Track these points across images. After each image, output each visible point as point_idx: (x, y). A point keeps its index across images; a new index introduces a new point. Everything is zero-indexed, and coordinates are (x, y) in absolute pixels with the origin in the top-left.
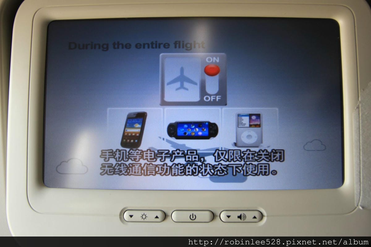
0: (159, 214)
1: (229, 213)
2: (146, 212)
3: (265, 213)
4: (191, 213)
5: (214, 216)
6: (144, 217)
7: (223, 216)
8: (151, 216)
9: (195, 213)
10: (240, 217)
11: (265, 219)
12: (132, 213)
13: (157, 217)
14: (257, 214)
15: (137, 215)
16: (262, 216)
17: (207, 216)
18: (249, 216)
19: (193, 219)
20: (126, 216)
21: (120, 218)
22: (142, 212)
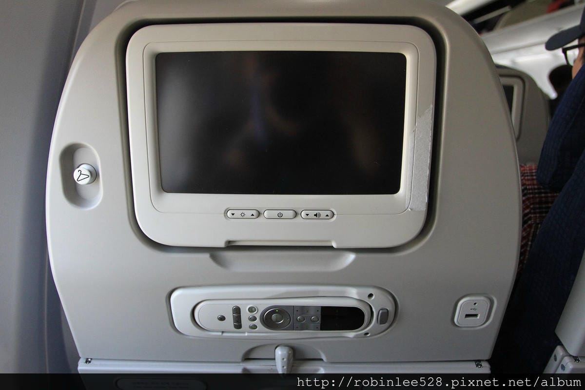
0: (254, 212)
1: (308, 212)
2: (244, 211)
3: (335, 213)
4: (279, 212)
5: (296, 214)
6: (243, 215)
7: (303, 214)
8: (248, 214)
9: (281, 212)
10: (316, 215)
11: (335, 217)
12: (233, 212)
13: (253, 215)
14: (329, 213)
15: (238, 213)
16: (333, 214)
17: (291, 214)
18: (323, 214)
19: (280, 216)
20: (229, 214)
21: (225, 216)
22: (242, 211)
